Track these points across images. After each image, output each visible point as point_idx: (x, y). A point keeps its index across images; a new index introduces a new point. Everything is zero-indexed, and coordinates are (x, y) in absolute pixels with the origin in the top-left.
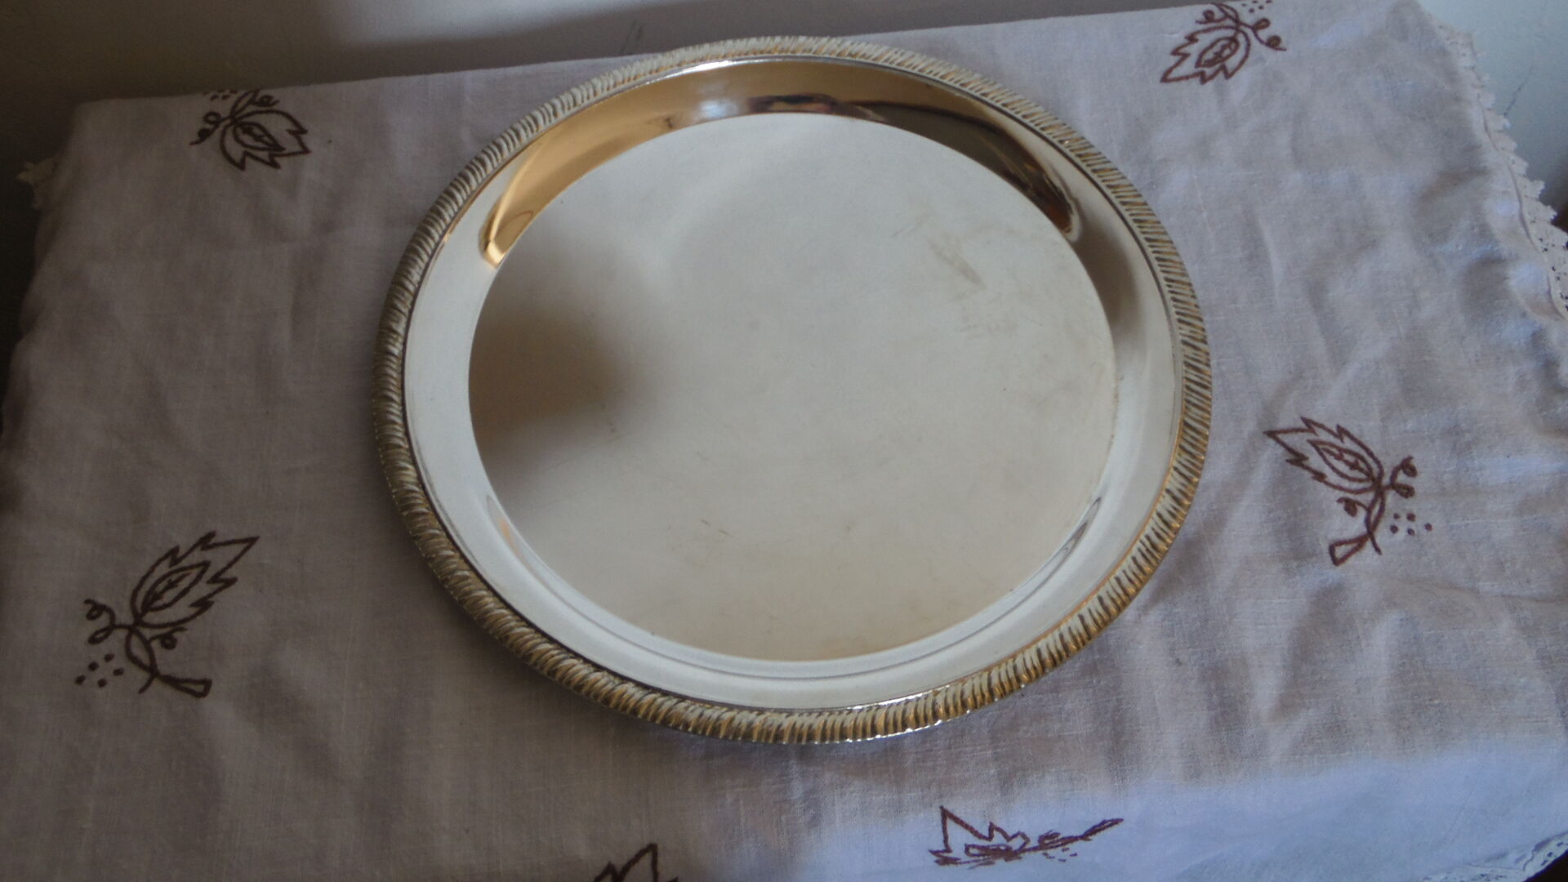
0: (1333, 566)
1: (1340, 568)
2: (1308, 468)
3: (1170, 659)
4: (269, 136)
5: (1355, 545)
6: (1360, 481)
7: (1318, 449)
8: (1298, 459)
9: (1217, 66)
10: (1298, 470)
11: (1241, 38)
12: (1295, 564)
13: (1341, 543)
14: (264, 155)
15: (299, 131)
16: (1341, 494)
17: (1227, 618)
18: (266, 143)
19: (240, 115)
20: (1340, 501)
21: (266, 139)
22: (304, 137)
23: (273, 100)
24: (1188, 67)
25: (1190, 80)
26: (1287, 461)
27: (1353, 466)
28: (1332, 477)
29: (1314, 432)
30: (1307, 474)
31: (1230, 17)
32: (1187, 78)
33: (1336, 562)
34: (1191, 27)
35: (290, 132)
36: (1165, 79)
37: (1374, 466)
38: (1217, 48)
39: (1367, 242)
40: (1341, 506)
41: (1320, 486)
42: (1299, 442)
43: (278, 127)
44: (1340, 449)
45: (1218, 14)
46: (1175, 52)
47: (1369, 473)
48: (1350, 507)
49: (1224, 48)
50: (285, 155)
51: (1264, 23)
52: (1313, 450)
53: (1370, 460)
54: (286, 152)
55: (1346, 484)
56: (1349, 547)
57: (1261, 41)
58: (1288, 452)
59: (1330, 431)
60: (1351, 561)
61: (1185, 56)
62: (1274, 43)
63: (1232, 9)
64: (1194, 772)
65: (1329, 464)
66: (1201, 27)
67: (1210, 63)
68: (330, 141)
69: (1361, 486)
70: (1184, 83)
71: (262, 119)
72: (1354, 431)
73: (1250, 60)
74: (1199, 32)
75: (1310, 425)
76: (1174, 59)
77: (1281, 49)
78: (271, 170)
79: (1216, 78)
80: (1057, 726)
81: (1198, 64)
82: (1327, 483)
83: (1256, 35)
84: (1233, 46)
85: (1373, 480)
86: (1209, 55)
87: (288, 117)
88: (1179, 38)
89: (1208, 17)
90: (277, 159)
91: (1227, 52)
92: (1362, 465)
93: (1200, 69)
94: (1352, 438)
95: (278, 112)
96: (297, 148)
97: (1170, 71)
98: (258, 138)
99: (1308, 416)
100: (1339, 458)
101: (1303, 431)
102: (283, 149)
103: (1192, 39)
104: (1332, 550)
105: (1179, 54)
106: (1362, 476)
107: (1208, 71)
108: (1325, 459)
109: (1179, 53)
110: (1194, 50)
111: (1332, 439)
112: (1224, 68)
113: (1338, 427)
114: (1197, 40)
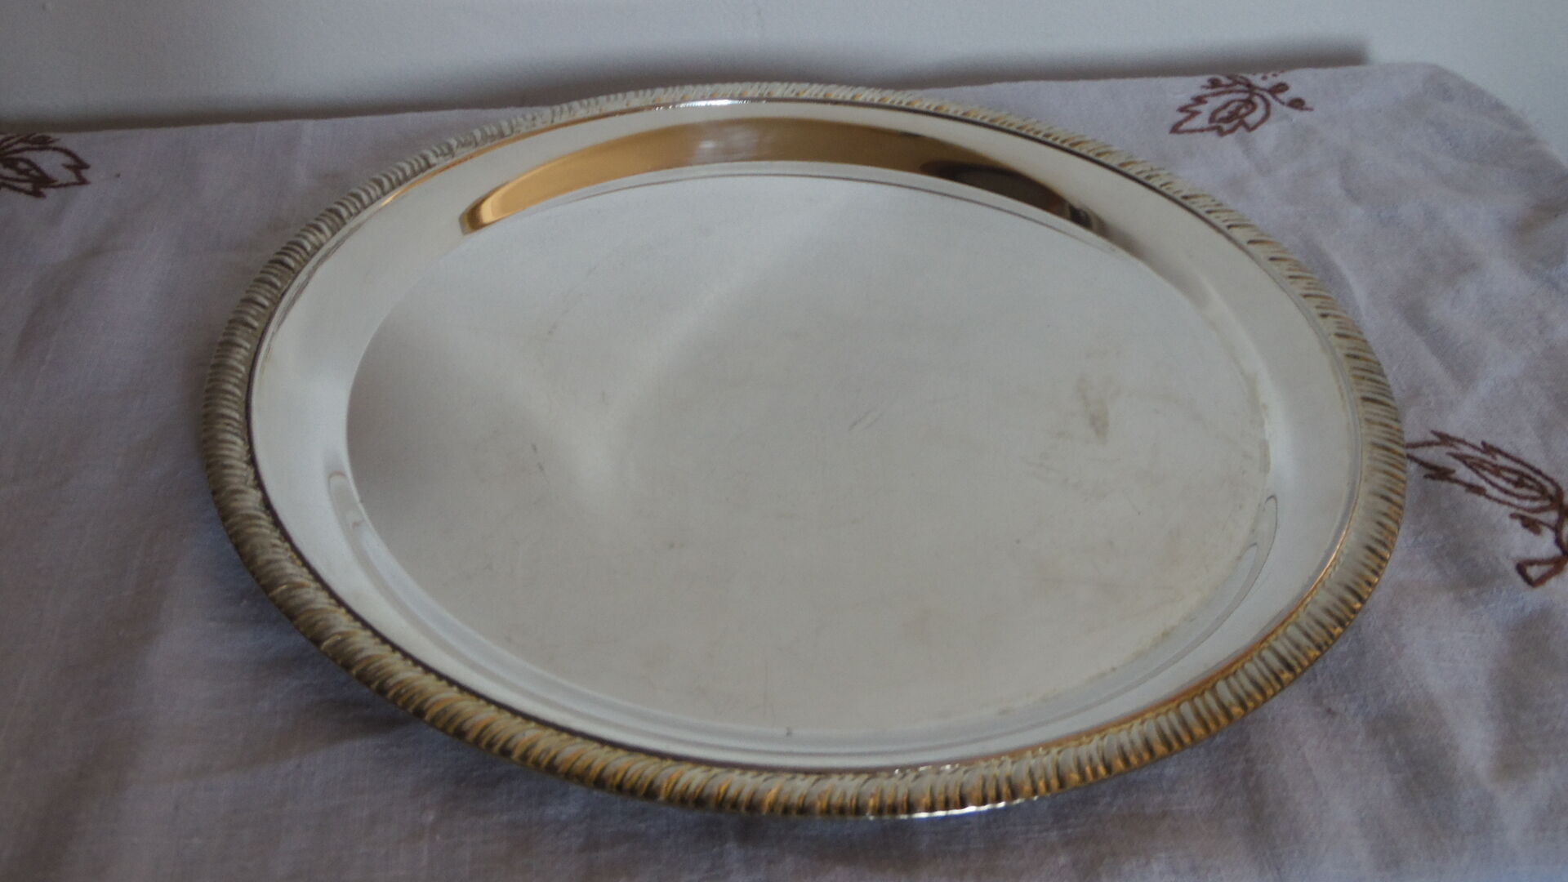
0: (1530, 587)
1: (1539, 590)
2: (1457, 481)
3: (1318, 709)
4: (38, 170)
5: (1551, 567)
6: (1534, 499)
7: (1465, 463)
8: (1440, 473)
9: (1236, 122)
10: (1445, 485)
11: (1257, 100)
12: (1472, 592)
13: (1532, 563)
14: (28, 186)
15: (78, 166)
16: (1513, 510)
17: (1393, 649)
18: (32, 176)
19: (7, 150)
20: (1513, 516)
21: (33, 172)
22: (85, 173)
23: (51, 140)
24: (1201, 121)
25: (1205, 133)
26: (1426, 477)
27: (1517, 484)
28: (1495, 493)
29: (1451, 445)
30: (1458, 488)
31: (1239, 83)
32: (1202, 130)
33: (1530, 582)
34: (1197, 92)
35: (68, 167)
36: (1175, 129)
37: (1547, 484)
38: (1232, 107)
39: (1462, 265)
40: (1517, 523)
41: (1481, 499)
42: (1437, 455)
43: (50, 163)
44: (1495, 466)
45: (1224, 80)
46: (1182, 110)
47: (1542, 490)
48: (1531, 525)
49: (1239, 108)
50: (54, 187)
51: (1282, 87)
52: (1458, 463)
53: (1539, 478)
54: (56, 184)
55: (1515, 501)
56: (1545, 569)
57: (1283, 103)
58: (1422, 468)
59: (1474, 447)
60: (1552, 582)
61: (1194, 114)
62: (1297, 104)
63: (1242, 77)
64: (1390, 858)
65: (1486, 479)
66: (1209, 91)
67: (1228, 120)
68: (118, 176)
69: (1536, 504)
70: (1198, 134)
71: (34, 156)
72: (1506, 448)
73: (1272, 117)
74: (1206, 96)
75: (1445, 439)
76: (1182, 116)
77: (1307, 109)
78: (30, 199)
79: (1237, 132)
80: (1159, 798)
81: (1212, 119)
82: (1489, 497)
83: (1274, 97)
84: (1250, 107)
85: (1551, 498)
86: (1224, 114)
87: (68, 153)
88: (1185, 99)
89: (1214, 83)
90: (42, 190)
91: (1243, 111)
92: (1530, 483)
93: (1214, 125)
94: (1506, 456)
95: (55, 149)
96: (74, 179)
97: (1180, 123)
98: (21, 172)
99: (1440, 429)
100: (1498, 475)
101: (1437, 444)
102: (54, 181)
103: (1199, 100)
104: (1521, 568)
105: (1187, 111)
106: (1534, 494)
107: (1226, 127)
108: (1477, 473)
109: (1189, 111)
110: (1205, 110)
111: (1478, 454)
112: (1243, 123)
113: (1484, 443)
114: (1205, 102)
